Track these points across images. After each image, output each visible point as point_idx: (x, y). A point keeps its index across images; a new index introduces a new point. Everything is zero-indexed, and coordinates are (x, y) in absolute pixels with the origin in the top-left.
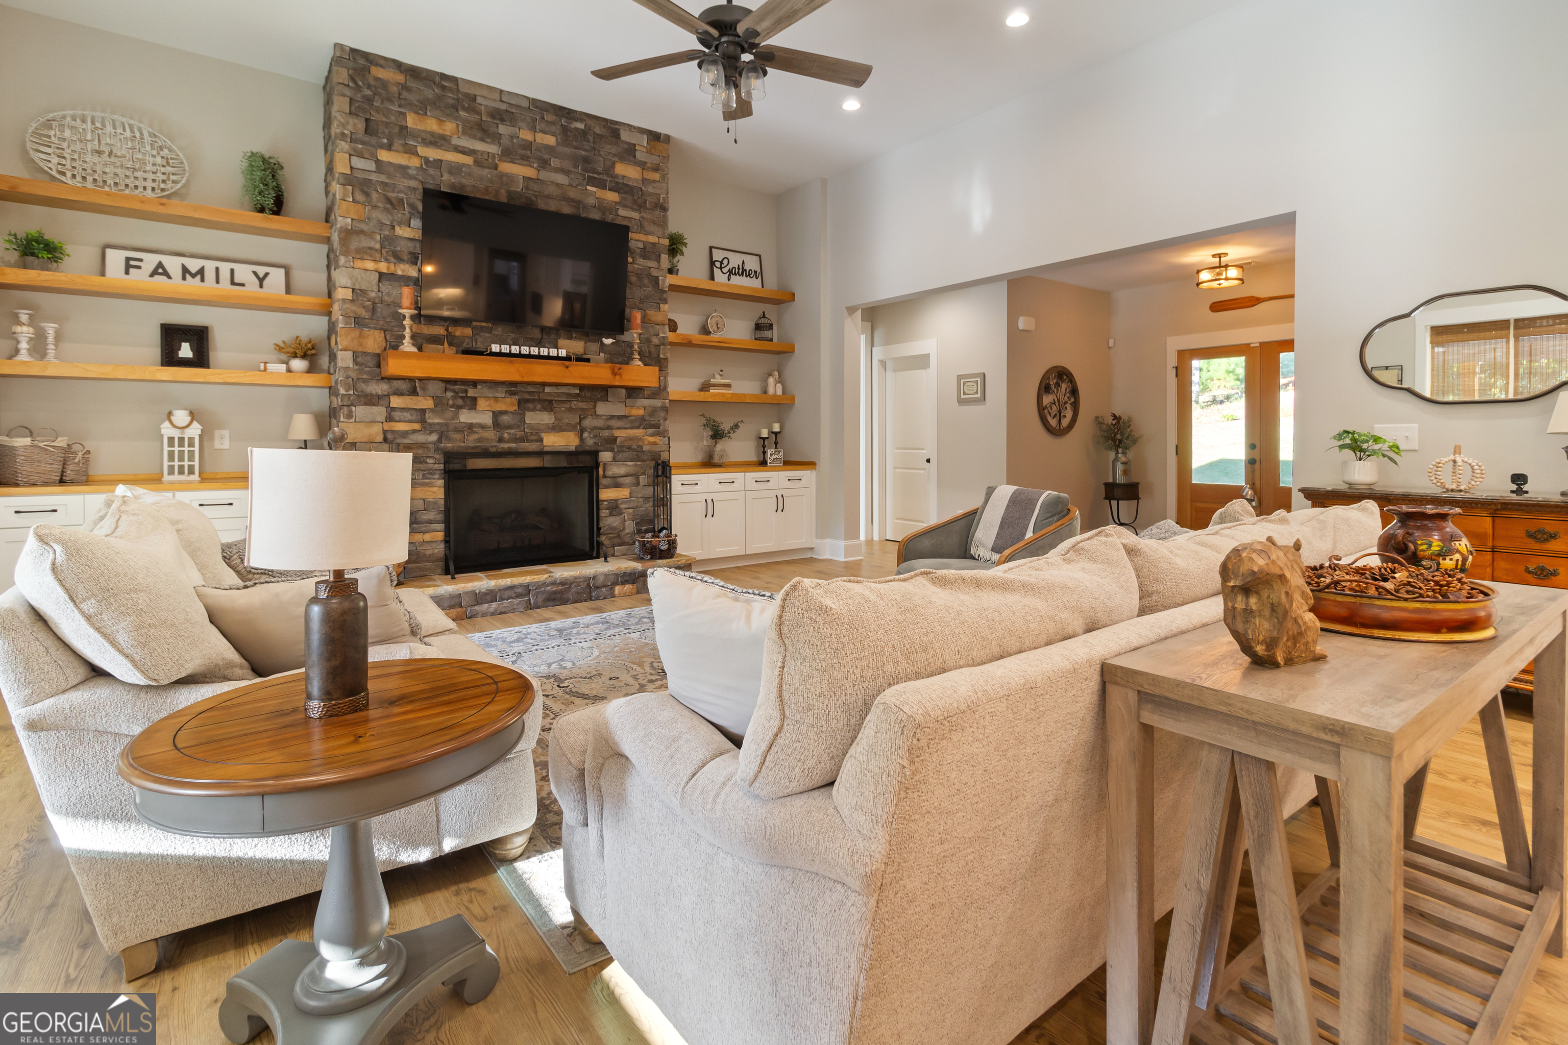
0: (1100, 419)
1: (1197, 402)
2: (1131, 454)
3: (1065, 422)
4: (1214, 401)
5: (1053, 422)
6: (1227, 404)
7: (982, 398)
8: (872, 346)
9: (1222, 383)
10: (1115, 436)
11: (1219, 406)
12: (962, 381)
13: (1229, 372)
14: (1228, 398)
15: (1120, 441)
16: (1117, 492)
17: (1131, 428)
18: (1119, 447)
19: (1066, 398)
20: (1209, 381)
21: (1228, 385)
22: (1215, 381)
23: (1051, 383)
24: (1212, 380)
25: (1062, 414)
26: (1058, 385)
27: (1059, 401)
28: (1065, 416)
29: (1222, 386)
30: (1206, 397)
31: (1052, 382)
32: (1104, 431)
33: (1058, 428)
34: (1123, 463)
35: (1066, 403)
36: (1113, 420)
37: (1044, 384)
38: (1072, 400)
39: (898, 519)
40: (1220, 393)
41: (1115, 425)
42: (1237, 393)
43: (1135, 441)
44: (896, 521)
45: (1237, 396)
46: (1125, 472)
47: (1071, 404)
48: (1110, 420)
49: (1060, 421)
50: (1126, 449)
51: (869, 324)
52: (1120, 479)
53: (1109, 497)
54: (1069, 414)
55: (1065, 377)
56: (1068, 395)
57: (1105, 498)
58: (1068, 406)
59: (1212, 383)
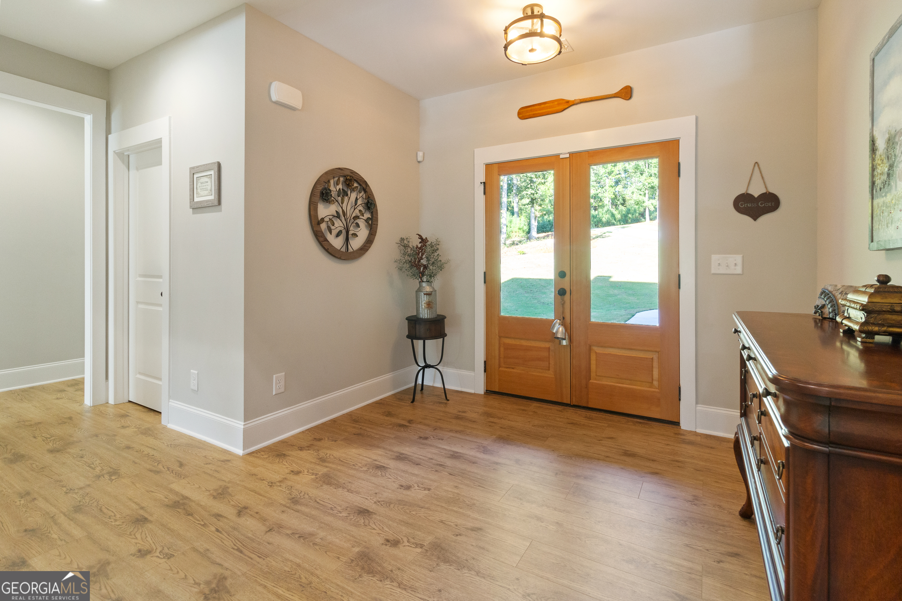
0: (405, 242)
1: (505, 244)
2: (437, 283)
3: (356, 244)
4: (513, 244)
5: (337, 243)
6: (520, 245)
7: (216, 203)
8: (108, 131)
9: (517, 234)
10: (419, 261)
11: (516, 246)
12: (195, 176)
13: (520, 229)
14: (520, 242)
15: (425, 267)
16: (421, 330)
17: (438, 252)
18: (423, 274)
19: (357, 211)
20: (511, 233)
21: (520, 235)
22: (514, 233)
23: (332, 188)
24: (512, 232)
25: (351, 232)
26: (344, 194)
27: (344, 214)
28: (355, 235)
29: (517, 235)
30: (509, 242)
31: (334, 189)
32: (409, 255)
33: (343, 249)
34: (428, 294)
35: (356, 217)
36: (420, 243)
37: (320, 188)
38: (367, 215)
39: (140, 373)
40: (517, 239)
41: (420, 248)
42: (525, 240)
43: (441, 268)
44: (138, 376)
45: (524, 241)
46: (429, 305)
47: (367, 221)
48: (416, 242)
49: (347, 240)
50: (431, 277)
51: (103, 103)
52: (425, 314)
53: (412, 336)
54: (363, 233)
55: (356, 185)
56: (361, 208)
57: (408, 337)
58: (362, 223)
59: (512, 233)
